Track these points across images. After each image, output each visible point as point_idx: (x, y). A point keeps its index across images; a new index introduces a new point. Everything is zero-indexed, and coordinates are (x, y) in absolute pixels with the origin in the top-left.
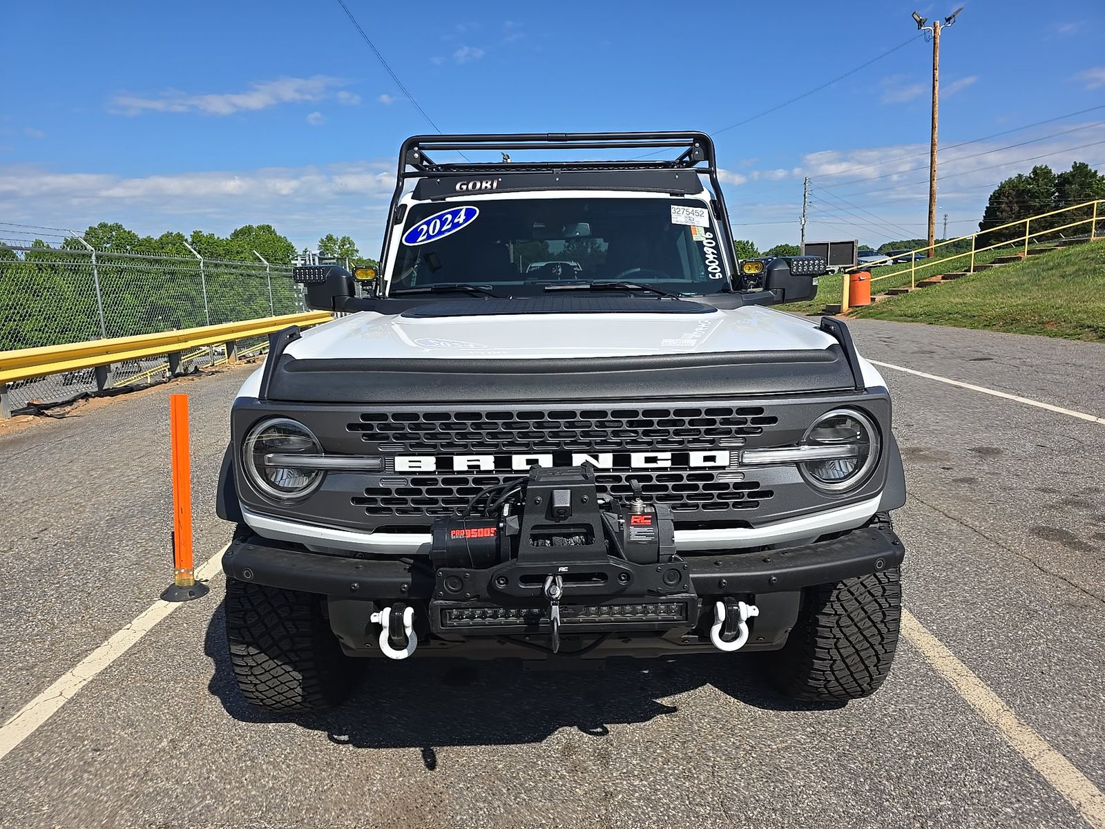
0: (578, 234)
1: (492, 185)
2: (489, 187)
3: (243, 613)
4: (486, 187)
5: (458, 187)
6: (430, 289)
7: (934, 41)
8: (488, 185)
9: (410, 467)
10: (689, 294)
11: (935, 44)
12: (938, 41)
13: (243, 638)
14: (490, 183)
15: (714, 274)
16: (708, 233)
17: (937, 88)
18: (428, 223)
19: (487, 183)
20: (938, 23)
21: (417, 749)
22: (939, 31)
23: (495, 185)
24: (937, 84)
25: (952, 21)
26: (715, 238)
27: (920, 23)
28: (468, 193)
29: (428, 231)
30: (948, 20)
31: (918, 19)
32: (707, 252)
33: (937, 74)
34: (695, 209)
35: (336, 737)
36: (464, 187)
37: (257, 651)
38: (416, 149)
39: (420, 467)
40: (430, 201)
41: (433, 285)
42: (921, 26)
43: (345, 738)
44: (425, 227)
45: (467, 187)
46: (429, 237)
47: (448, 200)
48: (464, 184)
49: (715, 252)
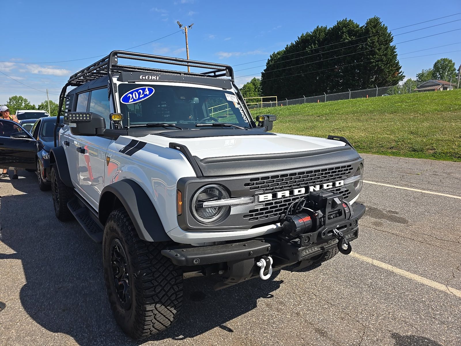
0: (194, 102)
1: (156, 78)
2: (155, 79)
3: (153, 288)
4: (154, 79)
5: (141, 77)
6: (146, 125)
7: (186, 34)
9: (264, 199)
11: (186, 35)
12: (187, 34)
13: (154, 300)
16: (239, 105)
17: (188, 52)
18: (132, 93)
19: (154, 77)
20: (186, 27)
21: (217, 327)
22: (187, 30)
23: (158, 78)
24: (188, 50)
25: (191, 27)
26: (241, 107)
27: (180, 26)
28: (145, 80)
29: (133, 97)
30: (189, 27)
31: (179, 24)
32: (241, 112)
33: (188, 46)
34: (232, 95)
35: (177, 338)
36: (144, 78)
37: (161, 305)
38: (116, 56)
39: (267, 198)
40: (127, 83)
41: (147, 123)
42: (181, 27)
43: (181, 337)
44: (131, 95)
45: (145, 78)
46: (134, 100)
47: (136, 83)
48: (144, 76)
49: (243, 112)
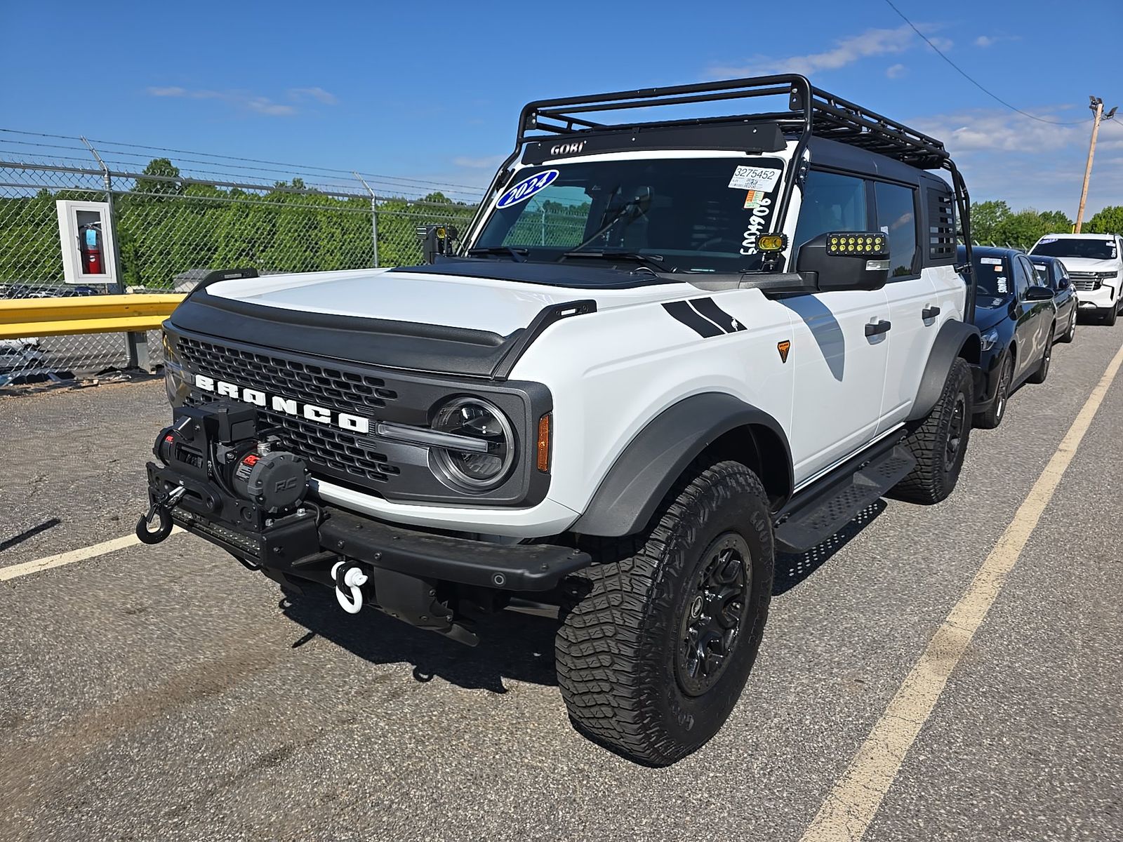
1: (578, 148)
2: (576, 149)
5: (552, 151)
8: (575, 149)
9: (201, 385)
10: (707, 270)
14: (577, 146)
15: (746, 249)
16: (767, 200)
19: (575, 145)
23: (581, 147)
26: (771, 207)
28: (560, 156)
32: (752, 222)
34: (764, 170)
36: (557, 151)
38: (534, 114)
39: (205, 386)
40: (532, 165)
45: (560, 151)
47: (545, 164)
48: (557, 148)
49: (763, 222)
